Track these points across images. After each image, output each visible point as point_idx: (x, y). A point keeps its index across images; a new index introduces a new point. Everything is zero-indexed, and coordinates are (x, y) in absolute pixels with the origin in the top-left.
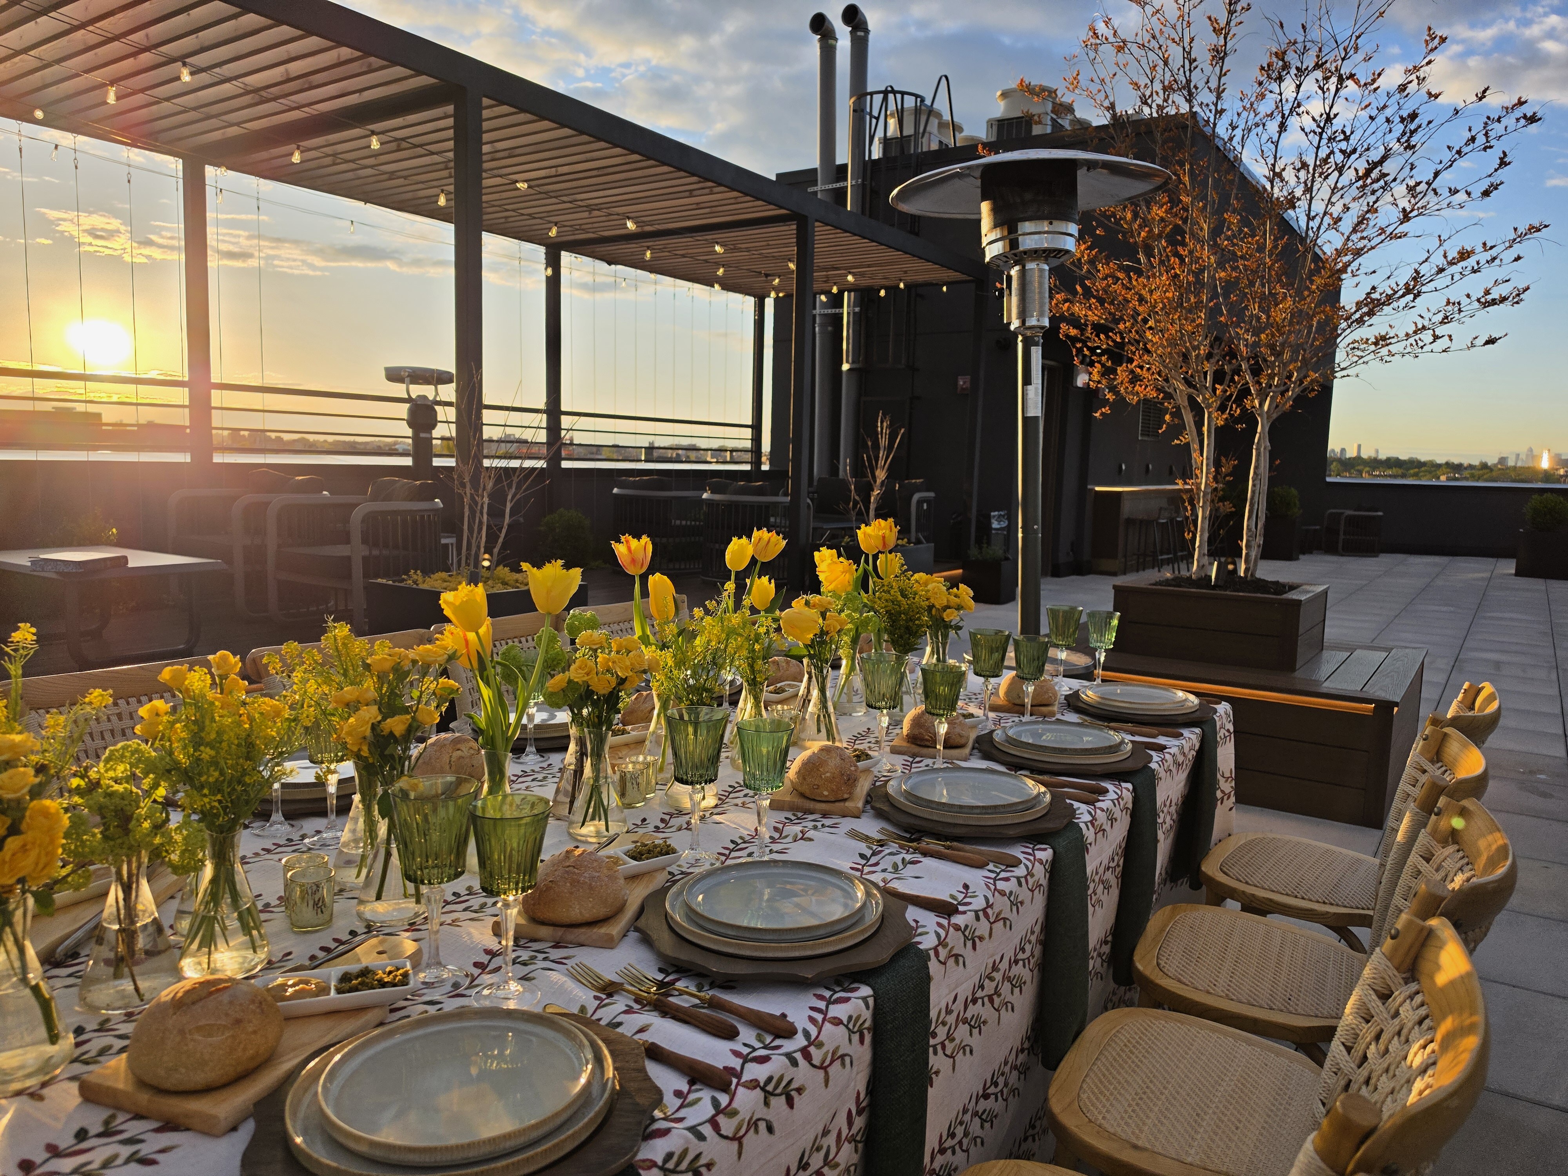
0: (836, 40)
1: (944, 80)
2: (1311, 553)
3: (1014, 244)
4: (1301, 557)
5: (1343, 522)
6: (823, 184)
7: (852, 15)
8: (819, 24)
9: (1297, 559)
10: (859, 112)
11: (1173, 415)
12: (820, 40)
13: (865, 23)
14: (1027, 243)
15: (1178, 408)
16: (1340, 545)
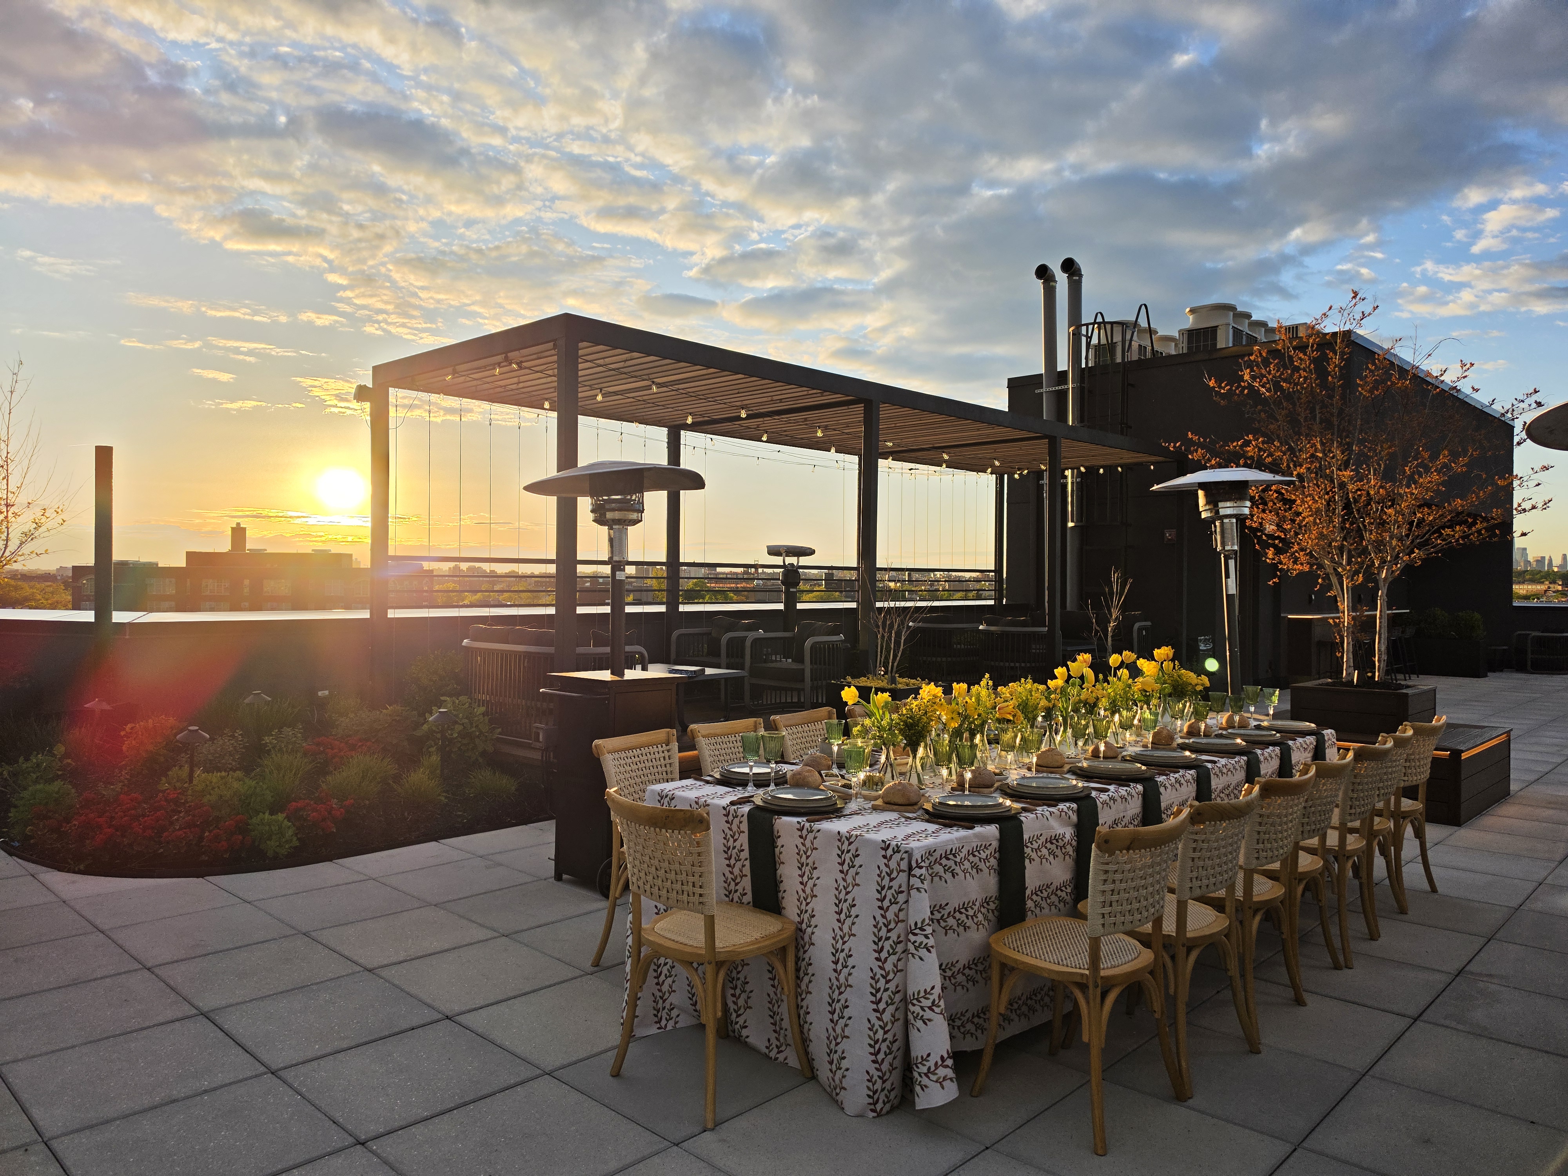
0: (1056, 282)
1: (1143, 308)
2: (1502, 671)
3: (1217, 512)
4: (1489, 674)
5: (1529, 641)
6: (1048, 386)
7: (1069, 266)
8: (1043, 272)
9: (1486, 676)
10: (1076, 337)
11: (1323, 579)
12: (1043, 283)
13: (1080, 270)
14: (1222, 512)
15: (1327, 575)
16: (1529, 663)
